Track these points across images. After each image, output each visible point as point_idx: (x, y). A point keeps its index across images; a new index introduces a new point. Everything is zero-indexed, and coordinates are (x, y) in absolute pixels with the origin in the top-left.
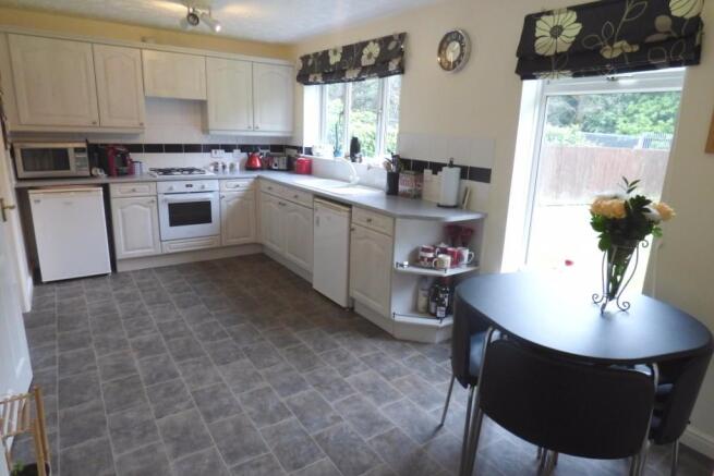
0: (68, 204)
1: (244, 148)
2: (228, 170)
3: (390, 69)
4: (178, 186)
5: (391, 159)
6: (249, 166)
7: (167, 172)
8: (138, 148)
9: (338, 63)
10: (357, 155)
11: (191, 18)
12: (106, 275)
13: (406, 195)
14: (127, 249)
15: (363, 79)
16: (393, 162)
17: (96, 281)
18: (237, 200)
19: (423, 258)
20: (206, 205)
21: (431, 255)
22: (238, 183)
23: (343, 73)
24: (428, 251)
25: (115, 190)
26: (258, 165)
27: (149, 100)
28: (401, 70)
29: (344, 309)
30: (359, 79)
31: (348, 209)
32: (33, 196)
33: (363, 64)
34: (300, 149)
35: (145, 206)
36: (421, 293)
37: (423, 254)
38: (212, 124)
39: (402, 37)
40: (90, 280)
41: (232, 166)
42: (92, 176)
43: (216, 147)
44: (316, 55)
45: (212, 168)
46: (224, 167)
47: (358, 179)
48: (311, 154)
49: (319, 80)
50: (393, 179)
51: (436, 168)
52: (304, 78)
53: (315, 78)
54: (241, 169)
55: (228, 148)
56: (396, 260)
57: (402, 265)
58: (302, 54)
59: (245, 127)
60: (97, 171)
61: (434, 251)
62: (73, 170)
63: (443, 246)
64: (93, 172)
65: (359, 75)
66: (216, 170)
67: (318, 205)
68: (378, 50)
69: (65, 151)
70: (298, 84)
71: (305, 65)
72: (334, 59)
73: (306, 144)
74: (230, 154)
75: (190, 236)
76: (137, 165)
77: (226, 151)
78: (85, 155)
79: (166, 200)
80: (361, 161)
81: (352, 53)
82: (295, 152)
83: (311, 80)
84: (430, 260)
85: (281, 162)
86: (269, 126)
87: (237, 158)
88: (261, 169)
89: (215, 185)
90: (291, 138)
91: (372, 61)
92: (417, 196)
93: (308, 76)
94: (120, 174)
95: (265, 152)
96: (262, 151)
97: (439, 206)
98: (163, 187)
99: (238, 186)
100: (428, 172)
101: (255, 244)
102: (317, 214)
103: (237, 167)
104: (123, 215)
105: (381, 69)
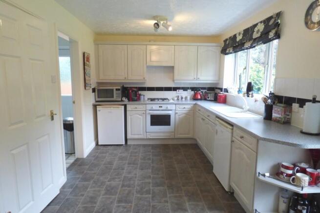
0: (111, 112)
1: (193, 89)
2: (184, 99)
3: (270, 37)
4: (155, 107)
5: (268, 95)
6: (195, 98)
7: (152, 100)
8: (144, 89)
9: (241, 40)
10: (250, 93)
11: (156, 25)
12: (123, 145)
13: (277, 121)
14: (131, 135)
15: (254, 47)
16: (269, 98)
17: (118, 147)
18: (184, 115)
19: (282, 173)
20: (169, 117)
21: (290, 172)
22: (185, 106)
23: (243, 44)
24: (287, 168)
25: (129, 107)
26: (199, 97)
27: (148, 67)
28: (278, 36)
29: (227, 192)
30: (252, 47)
31: (231, 127)
32: (98, 108)
33: (254, 38)
34: (221, 89)
35: (140, 115)
36: (281, 200)
37: (283, 170)
38: (176, 77)
39: (279, 15)
40: (116, 147)
41: (186, 98)
42: (122, 101)
43: (179, 88)
44: (230, 38)
45: (176, 99)
46: (182, 98)
47: (248, 108)
48: (227, 92)
49: (231, 51)
50: (269, 109)
51: (302, 102)
52: (224, 52)
53: (229, 50)
54: (190, 99)
55: (185, 89)
56: (258, 170)
57: (264, 175)
58: (224, 39)
59: (192, 78)
60: (124, 99)
61: (293, 169)
62: (115, 98)
63: (303, 165)
64: (123, 99)
65: (252, 44)
66: (178, 99)
67: (217, 123)
68: (263, 26)
69: (113, 90)
70: (222, 55)
71: (225, 44)
72: (239, 38)
73: (224, 87)
74: (186, 92)
75: (160, 131)
76: (142, 97)
77: (184, 90)
78: (120, 92)
79: (149, 113)
80: (252, 97)
81: (248, 32)
82: (219, 91)
83: (227, 52)
84: (289, 176)
85: (211, 96)
86: (206, 78)
87: (189, 94)
88: (201, 99)
89: (173, 107)
90: (217, 84)
91: (259, 35)
92: (286, 123)
93: (226, 50)
94: (133, 100)
95: (204, 91)
96: (202, 90)
97: (302, 132)
98: (149, 107)
99: (185, 108)
100: (295, 106)
101: (193, 139)
102: (217, 128)
103: (189, 98)
104: (131, 118)
105: (265, 39)
